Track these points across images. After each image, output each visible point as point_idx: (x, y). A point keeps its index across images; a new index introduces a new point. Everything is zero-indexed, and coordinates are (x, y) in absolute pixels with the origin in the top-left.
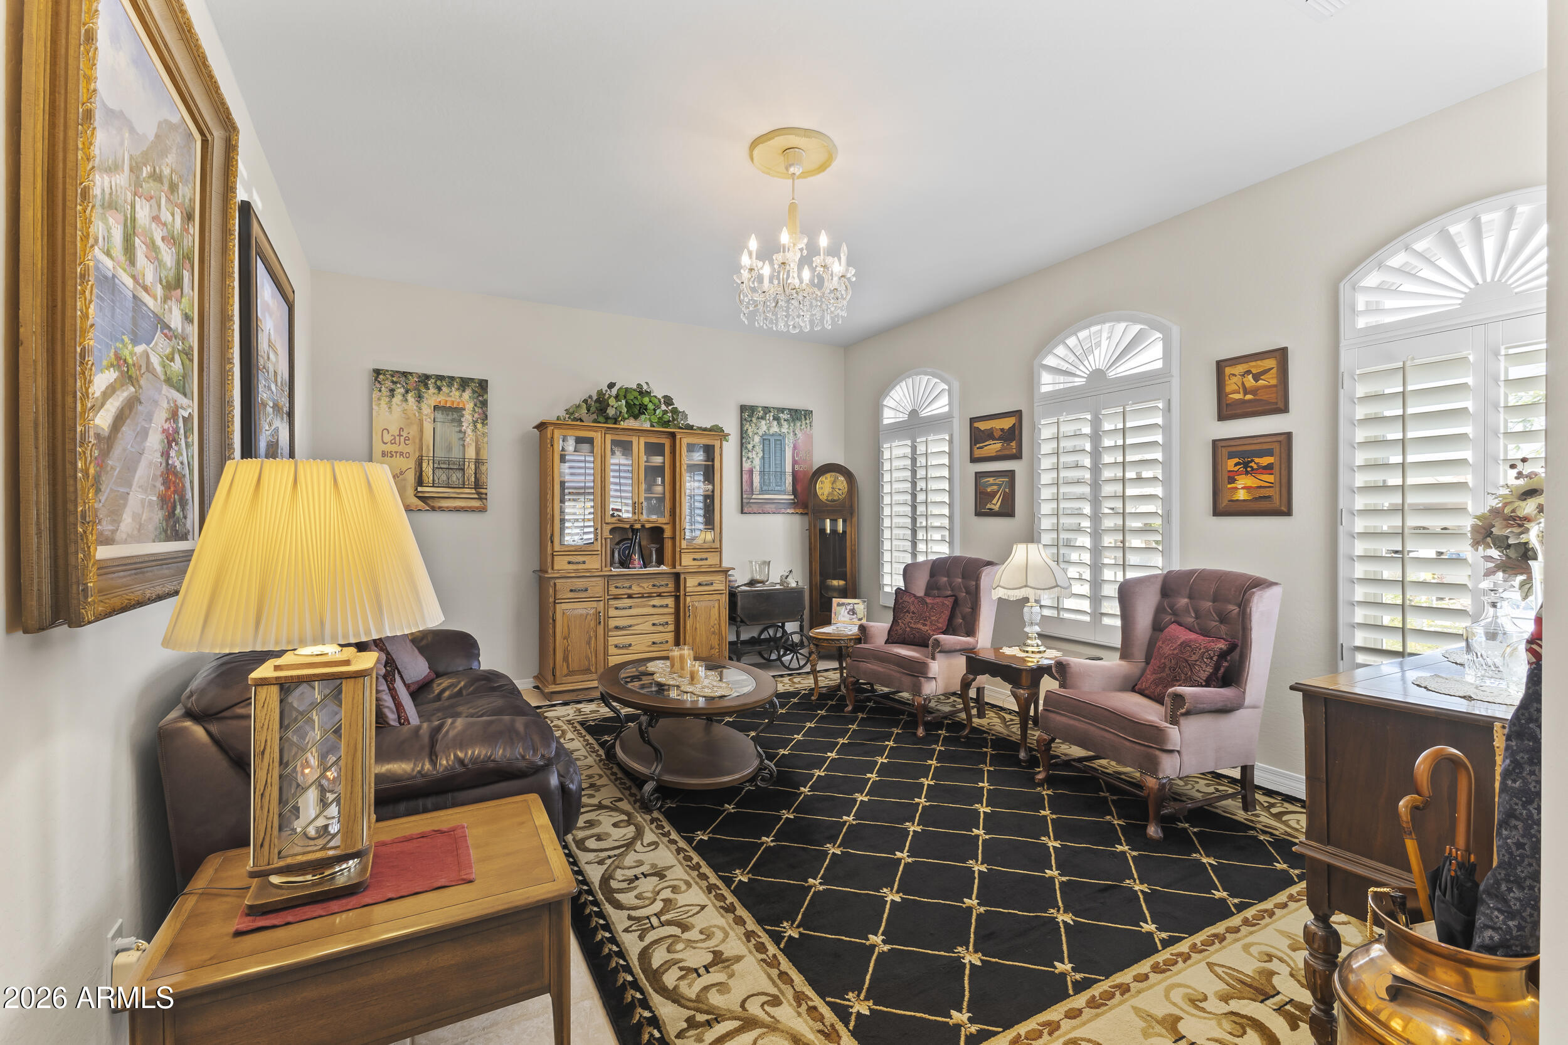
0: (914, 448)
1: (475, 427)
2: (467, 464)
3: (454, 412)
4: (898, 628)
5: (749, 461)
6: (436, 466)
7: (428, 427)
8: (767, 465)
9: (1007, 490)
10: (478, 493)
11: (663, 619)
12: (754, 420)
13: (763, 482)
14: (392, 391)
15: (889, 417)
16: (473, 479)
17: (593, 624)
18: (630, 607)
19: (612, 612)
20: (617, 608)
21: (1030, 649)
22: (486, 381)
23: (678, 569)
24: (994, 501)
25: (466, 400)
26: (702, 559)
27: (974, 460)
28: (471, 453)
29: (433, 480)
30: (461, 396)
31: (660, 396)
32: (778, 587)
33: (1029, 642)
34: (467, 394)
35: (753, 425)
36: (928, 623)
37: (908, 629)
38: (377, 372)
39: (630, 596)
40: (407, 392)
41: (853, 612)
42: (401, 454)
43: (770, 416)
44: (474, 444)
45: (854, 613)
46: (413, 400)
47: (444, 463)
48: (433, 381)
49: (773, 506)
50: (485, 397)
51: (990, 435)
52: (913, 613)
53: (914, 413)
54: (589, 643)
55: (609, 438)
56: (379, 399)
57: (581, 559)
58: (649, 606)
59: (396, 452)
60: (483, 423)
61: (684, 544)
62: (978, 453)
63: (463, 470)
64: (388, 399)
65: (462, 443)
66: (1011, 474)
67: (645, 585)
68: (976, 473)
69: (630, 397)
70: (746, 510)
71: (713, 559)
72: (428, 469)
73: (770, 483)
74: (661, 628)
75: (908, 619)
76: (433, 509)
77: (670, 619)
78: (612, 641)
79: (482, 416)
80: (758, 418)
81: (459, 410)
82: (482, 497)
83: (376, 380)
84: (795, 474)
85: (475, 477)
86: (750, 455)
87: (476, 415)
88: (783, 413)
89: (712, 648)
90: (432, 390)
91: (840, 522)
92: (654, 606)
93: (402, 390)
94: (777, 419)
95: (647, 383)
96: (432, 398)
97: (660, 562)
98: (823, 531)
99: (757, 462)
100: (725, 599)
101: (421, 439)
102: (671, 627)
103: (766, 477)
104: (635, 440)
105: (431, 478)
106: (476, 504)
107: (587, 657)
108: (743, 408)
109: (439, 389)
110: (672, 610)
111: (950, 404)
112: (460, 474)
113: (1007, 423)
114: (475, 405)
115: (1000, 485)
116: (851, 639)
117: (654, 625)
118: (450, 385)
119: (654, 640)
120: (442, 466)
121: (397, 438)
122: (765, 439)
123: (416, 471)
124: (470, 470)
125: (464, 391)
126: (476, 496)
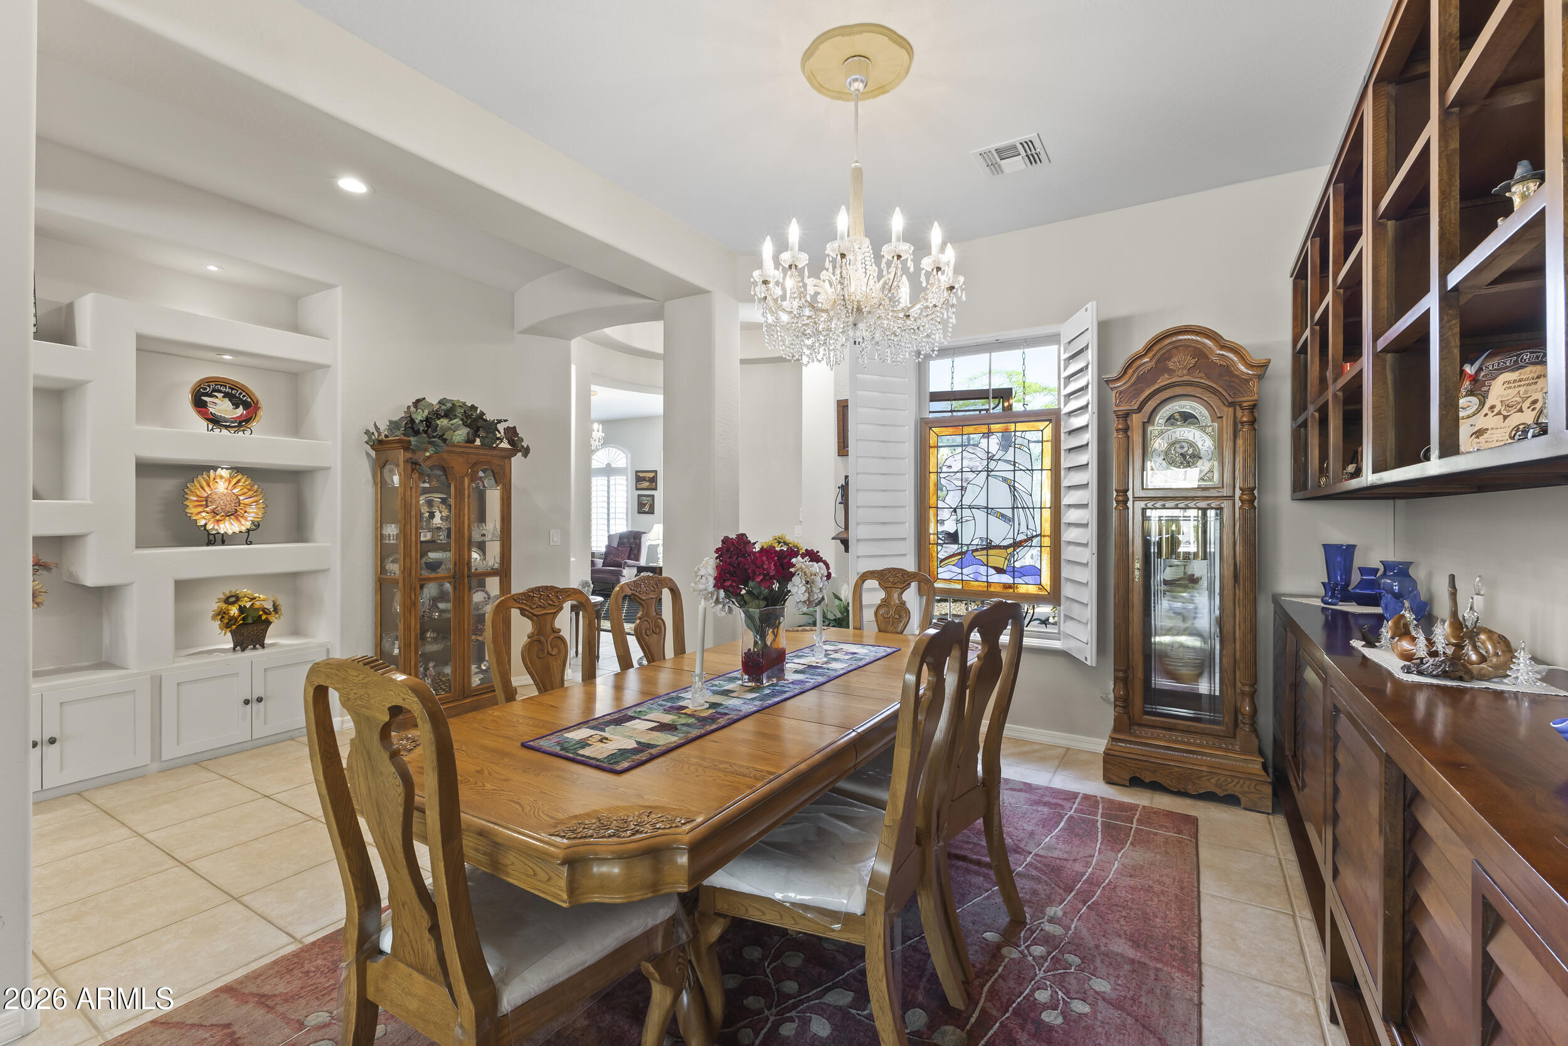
0: (609, 481)
4: (608, 560)
9: (651, 503)
15: (596, 465)
24: (646, 508)
27: (637, 489)
36: (620, 557)
37: (612, 560)
51: (644, 479)
52: (613, 554)
53: (608, 465)
62: (639, 486)
66: (653, 496)
68: (638, 495)
75: (612, 557)
111: (627, 463)
113: (651, 475)
115: (647, 501)
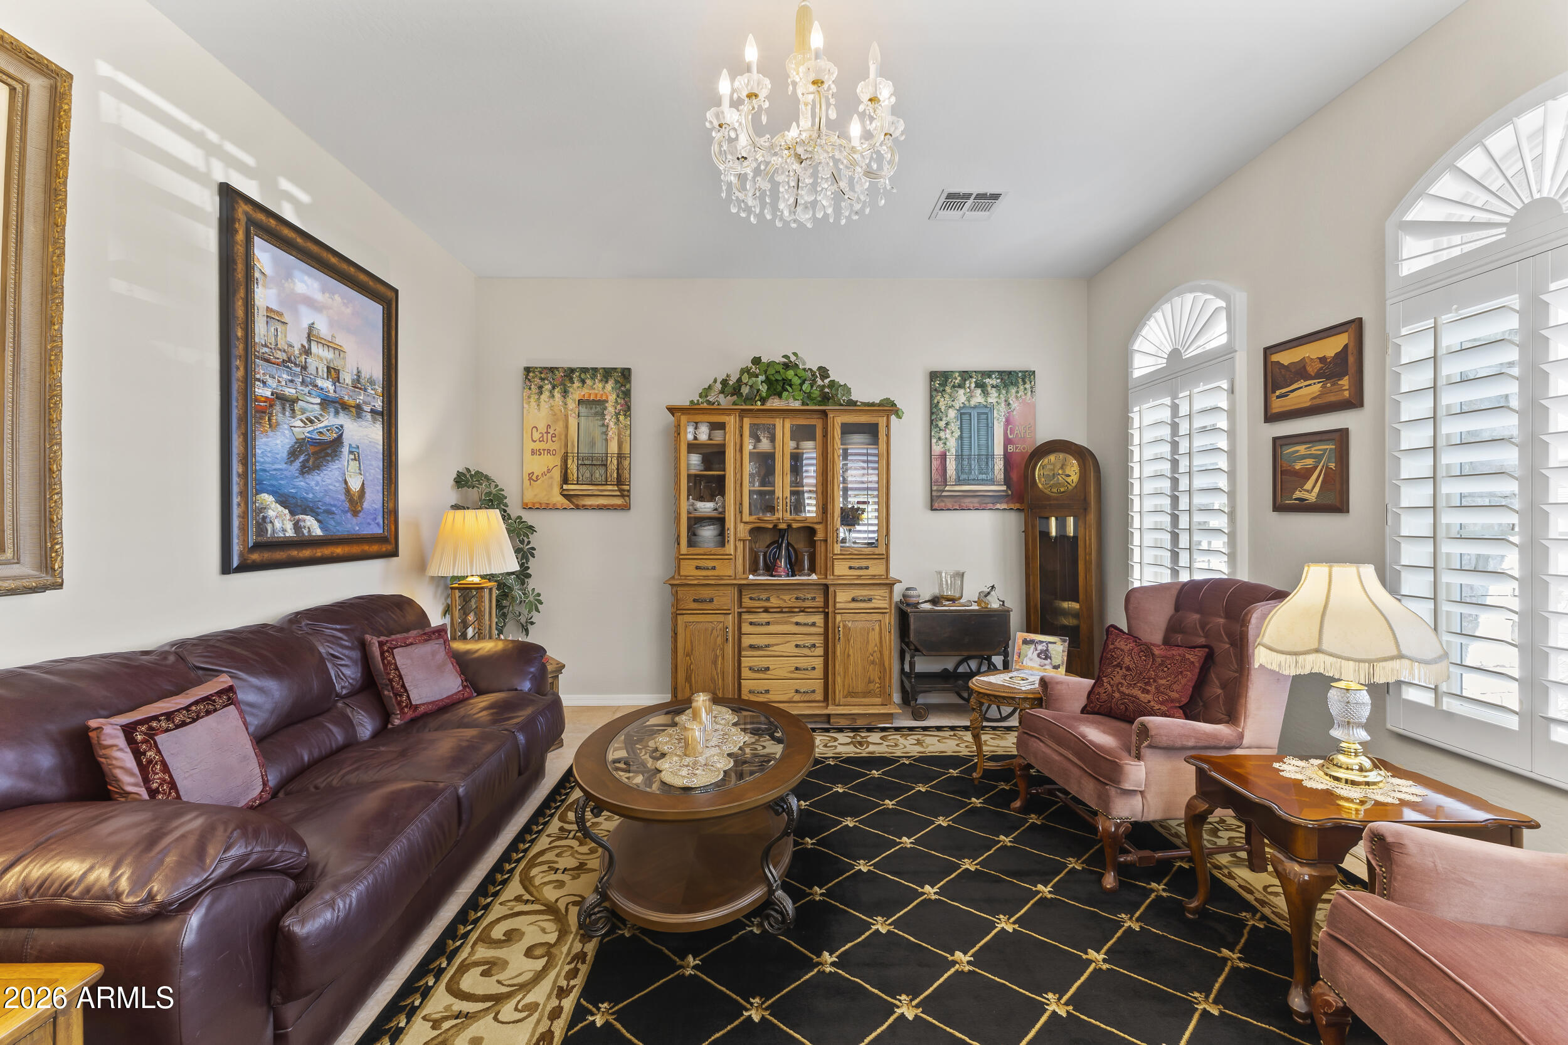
0: (1175, 408)
1: (618, 420)
2: (609, 459)
3: (595, 405)
4: (1101, 690)
5: (940, 443)
6: (580, 462)
7: (573, 422)
8: (966, 447)
9: (1332, 465)
10: (620, 490)
11: (809, 641)
12: (948, 389)
13: (960, 469)
14: (540, 387)
15: (1142, 365)
16: (615, 475)
17: (719, 641)
18: (768, 623)
19: (746, 628)
20: (751, 624)
21: (1341, 774)
22: (629, 370)
23: (829, 581)
24: (1309, 486)
25: (608, 391)
26: (860, 568)
27: (1270, 417)
28: (613, 448)
29: (578, 477)
30: (604, 388)
31: (815, 369)
32: (975, 607)
33: (1342, 758)
34: (610, 386)
35: (947, 396)
36: (1152, 689)
37: (1117, 695)
38: (528, 370)
39: (766, 610)
40: (554, 388)
41: (1045, 655)
42: (549, 451)
43: (971, 383)
44: (616, 438)
45: (1047, 657)
46: (559, 396)
47: (587, 459)
48: (577, 374)
49: (976, 500)
50: (628, 386)
51: (1300, 372)
52: (1128, 669)
53: (1175, 354)
54: (715, 662)
55: (747, 422)
56: (529, 397)
57: (710, 564)
58: (792, 623)
59: (544, 450)
60: (625, 415)
61: (837, 549)
62: (1278, 405)
63: (606, 465)
64: (537, 397)
65: (604, 437)
66: (1341, 437)
67: (786, 598)
68: (1275, 439)
69: (771, 371)
70: (936, 505)
71: (876, 569)
72: (572, 466)
73: (970, 469)
74: (806, 651)
75: (1118, 679)
76: (578, 507)
77: (819, 641)
78: (746, 662)
79: (625, 408)
80: (954, 387)
81: (601, 403)
82: (625, 494)
83: (526, 378)
84: (1007, 458)
85: (618, 473)
86: (942, 434)
87: (619, 407)
88: (990, 377)
89: (870, 682)
90: (577, 384)
91: (1071, 521)
92: (797, 624)
93: (549, 387)
94: (981, 385)
95: (795, 354)
96: (577, 392)
97: (812, 569)
98: (1045, 534)
99: (952, 444)
100: (890, 621)
101: (566, 436)
102: (820, 651)
103: (965, 462)
104: (778, 423)
105: (575, 475)
106: (619, 501)
107: (713, 680)
108: (933, 376)
109: (583, 382)
110: (821, 630)
111: (1230, 331)
112: (602, 470)
113: (1331, 347)
114: (618, 396)
115: (1318, 458)
116: (1025, 699)
117: (797, 646)
118: (593, 377)
119: (798, 665)
120: (586, 462)
121: (545, 435)
122: (963, 414)
123: (561, 469)
124: (613, 465)
125: (607, 382)
126: (618, 493)
